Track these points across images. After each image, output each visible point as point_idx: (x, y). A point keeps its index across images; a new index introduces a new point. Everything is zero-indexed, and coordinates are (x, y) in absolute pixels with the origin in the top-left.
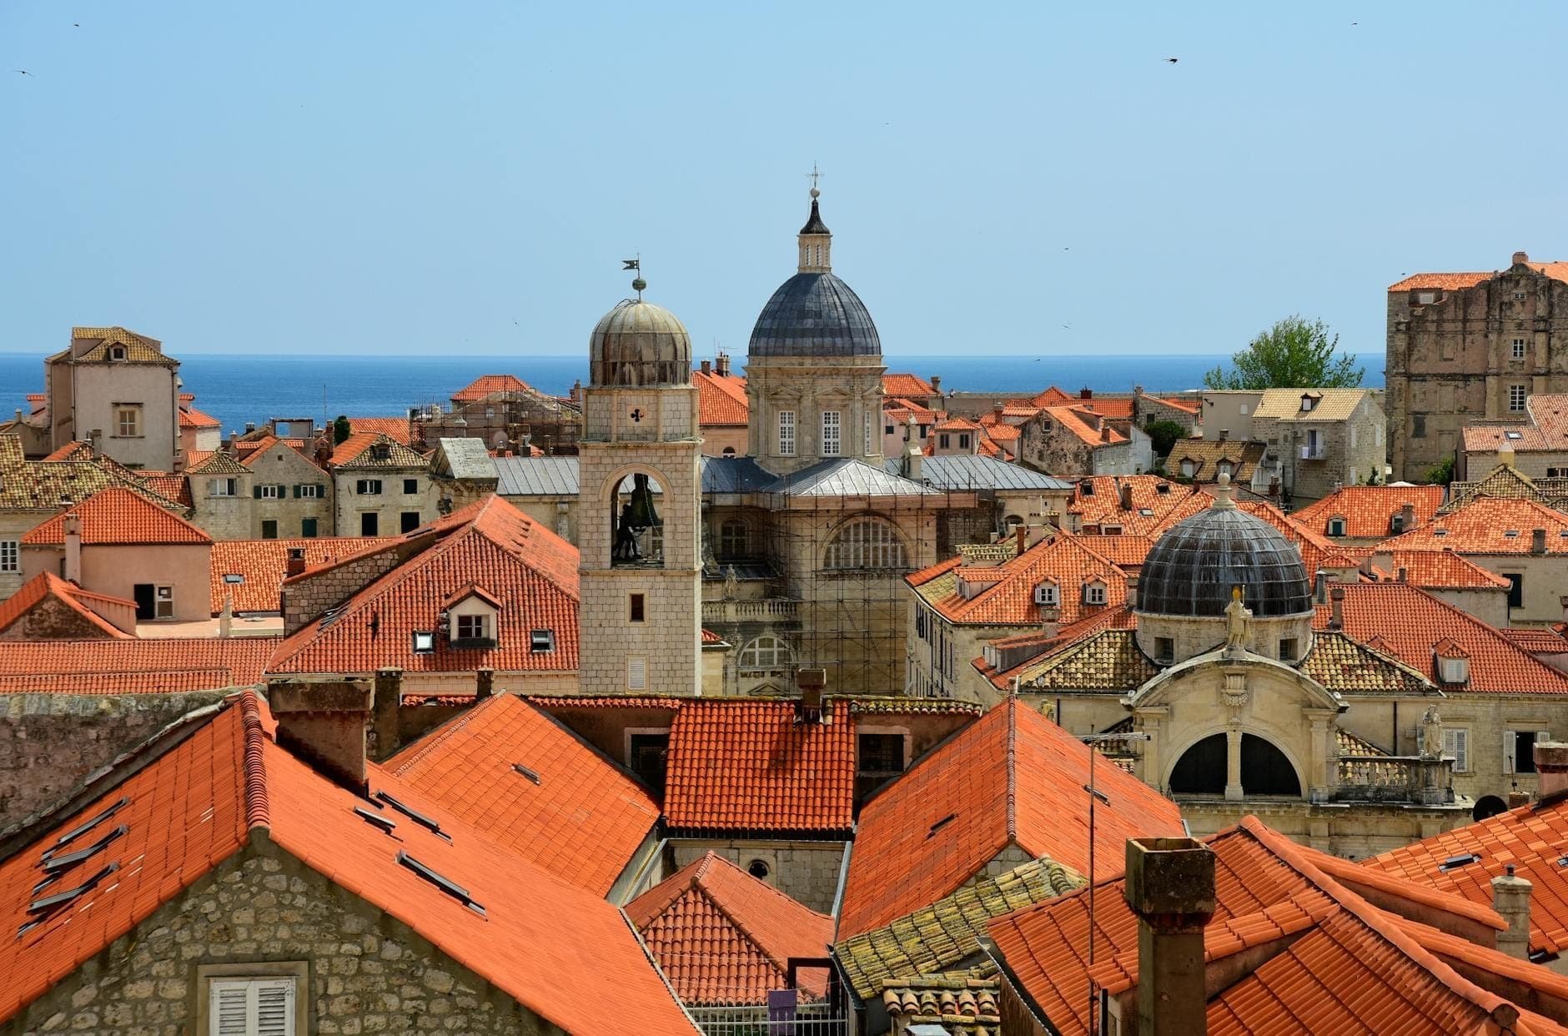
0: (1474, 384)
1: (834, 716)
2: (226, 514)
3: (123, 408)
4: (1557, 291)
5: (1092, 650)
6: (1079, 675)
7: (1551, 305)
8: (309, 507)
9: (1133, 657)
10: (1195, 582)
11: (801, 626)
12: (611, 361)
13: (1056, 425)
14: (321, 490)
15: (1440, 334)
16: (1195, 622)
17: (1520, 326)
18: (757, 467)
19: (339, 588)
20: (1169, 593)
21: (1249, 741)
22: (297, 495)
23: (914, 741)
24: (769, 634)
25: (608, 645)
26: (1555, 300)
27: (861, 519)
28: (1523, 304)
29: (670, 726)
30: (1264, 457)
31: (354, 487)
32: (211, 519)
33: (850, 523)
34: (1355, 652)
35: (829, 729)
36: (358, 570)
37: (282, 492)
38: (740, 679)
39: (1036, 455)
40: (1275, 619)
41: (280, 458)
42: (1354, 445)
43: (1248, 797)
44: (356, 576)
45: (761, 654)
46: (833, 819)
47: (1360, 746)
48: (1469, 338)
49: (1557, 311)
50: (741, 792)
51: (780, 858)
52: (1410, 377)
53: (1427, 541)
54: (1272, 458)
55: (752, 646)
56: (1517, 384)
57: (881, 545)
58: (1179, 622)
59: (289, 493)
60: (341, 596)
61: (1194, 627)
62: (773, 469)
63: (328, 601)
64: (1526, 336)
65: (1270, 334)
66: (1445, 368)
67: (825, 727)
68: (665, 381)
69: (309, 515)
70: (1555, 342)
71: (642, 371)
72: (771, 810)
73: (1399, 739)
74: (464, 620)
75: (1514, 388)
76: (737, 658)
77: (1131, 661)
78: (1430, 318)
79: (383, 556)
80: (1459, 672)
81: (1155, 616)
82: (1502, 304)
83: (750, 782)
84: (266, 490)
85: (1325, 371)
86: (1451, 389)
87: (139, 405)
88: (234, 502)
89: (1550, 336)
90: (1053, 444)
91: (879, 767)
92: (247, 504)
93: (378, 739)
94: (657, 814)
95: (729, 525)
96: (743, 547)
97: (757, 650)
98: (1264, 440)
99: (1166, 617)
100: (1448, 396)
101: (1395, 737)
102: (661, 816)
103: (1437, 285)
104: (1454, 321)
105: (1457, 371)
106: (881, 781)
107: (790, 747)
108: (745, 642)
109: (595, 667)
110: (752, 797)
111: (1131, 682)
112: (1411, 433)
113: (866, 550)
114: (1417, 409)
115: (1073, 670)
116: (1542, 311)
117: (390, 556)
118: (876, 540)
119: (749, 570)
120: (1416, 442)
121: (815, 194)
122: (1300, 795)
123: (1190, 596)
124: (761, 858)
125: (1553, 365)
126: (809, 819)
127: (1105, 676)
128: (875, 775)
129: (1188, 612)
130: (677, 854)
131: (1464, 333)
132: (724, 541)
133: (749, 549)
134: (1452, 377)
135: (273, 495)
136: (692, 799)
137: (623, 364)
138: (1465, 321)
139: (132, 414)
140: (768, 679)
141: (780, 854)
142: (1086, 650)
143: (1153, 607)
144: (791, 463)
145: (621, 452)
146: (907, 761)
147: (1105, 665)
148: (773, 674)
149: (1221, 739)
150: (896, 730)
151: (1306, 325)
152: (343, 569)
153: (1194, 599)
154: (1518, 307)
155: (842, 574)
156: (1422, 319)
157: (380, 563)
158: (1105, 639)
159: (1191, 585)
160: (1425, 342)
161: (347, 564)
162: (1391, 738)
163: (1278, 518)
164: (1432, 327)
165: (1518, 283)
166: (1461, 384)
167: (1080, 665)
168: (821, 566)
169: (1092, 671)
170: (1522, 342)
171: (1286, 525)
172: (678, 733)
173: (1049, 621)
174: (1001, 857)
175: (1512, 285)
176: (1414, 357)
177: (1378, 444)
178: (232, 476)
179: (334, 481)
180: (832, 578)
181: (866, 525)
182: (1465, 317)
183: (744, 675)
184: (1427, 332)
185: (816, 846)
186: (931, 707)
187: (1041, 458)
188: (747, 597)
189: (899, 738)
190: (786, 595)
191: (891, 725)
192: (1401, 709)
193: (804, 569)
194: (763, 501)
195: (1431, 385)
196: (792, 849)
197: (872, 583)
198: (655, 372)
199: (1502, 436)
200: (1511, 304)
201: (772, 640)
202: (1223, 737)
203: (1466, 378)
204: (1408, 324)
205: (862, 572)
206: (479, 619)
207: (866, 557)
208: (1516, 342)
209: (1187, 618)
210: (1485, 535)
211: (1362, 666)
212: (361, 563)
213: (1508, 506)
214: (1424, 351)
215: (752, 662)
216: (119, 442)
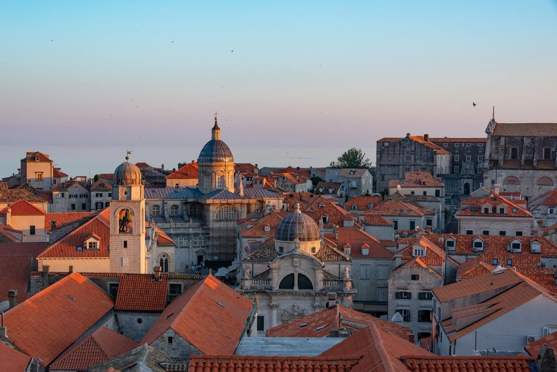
0: (396, 167)
1: (163, 279)
2: (61, 202)
3: (38, 173)
4: (417, 144)
5: (263, 250)
6: (259, 257)
7: (415, 147)
8: (84, 200)
9: (273, 252)
10: (289, 232)
11: (209, 234)
12: (119, 178)
13: (286, 178)
14: (87, 195)
15: (388, 154)
16: (288, 243)
17: (408, 152)
18: (200, 191)
19: (64, 232)
20: (282, 235)
21: (300, 275)
22: (81, 197)
23: (184, 285)
24: (201, 236)
25: (118, 254)
26: (416, 146)
27: (226, 206)
28: (408, 147)
29: (119, 281)
30: (341, 187)
31: (95, 195)
32: (57, 204)
33: (223, 207)
34: (331, 250)
35: (161, 283)
36: (69, 227)
37: (76, 196)
38: (193, 248)
39: (280, 186)
40: (309, 242)
41: (76, 187)
42: (364, 184)
43: (300, 290)
44: (68, 229)
45: (199, 242)
46: (159, 308)
47: (330, 276)
48: (395, 155)
49: (417, 149)
50: (136, 300)
51: (145, 318)
52: (381, 165)
53: (374, 212)
54: (343, 187)
55: (196, 239)
56: (407, 167)
57: (231, 212)
58: (285, 243)
59: (79, 197)
60: (64, 234)
61: (288, 244)
62: (204, 192)
63: (61, 236)
64: (409, 155)
65: (347, 153)
66: (389, 163)
67: (160, 282)
68: (133, 184)
69: (84, 202)
70: (416, 157)
71: (127, 181)
72: (143, 305)
73: (340, 274)
74: (90, 243)
75: (406, 168)
76: (192, 243)
77: (273, 253)
78: (385, 150)
79: (76, 224)
80: (366, 252)
81: (279, 241)
82: (403, 147)
83: (139, 297)
84: (72, 196)
85: (361, 162)
86: (391, 168)
87: (42, 172)
88: (63, 199)
89: (415, 155)
90: (285, 183)
91: (175, 293)
92: (67, 199)
93: (43, 284)
94: (113, 306)
95: (192, 207)
96: (196, 212)
97: (198, 241)
98: (341, 182)
99: (281, 241)
100: (390, 170)
101: (340, 273)
102: (114, 306)
103: (389, 141)
104: (392, 151)
105: (392, 164)
106: (175, 296)
107: (150, 288)
108: (194, 238)
109: (114, 260)
110: (139, 301)
111: (272, 259)
112: (381, 180)
113: (227, 214)
114: (382, 173)
115: (257, 255)
116: (413, 149)
117: (77, 224)
118: (230, 211)
119: (197, 219)
120: (382, 182)
121: (216, 119)
122: (313, 289)
123: (287, 236)
124: (141, 318)
125: (416, 163)
126: (153, 308)
127: (265, 257)
128: (173, 295)
129: (287, 240)
130: (118, 317)
131: (394, 154)
132: (191, 211)
133: (197, 213)
134: (391, 165)
135: (74, 197)
136: (123, 302)
137: (122, 180)
138: (394, 151)
139: (41, 175)
140: (201, 248)
141: (145, 317)
142: (261, 250)
143: (279, 239)
144: (209, 190)
145: (121, 203)
146: (182, 291)
147: (266, 254)
148: (202, 247)
149: (293, 275)
150: (179, 283)
151: (357, 150)
152: (65, 227)
153: (288, 237)
154: (407, 147)
155: (220, 221)
156: (383, 150)
157: (74, 226)
158: (267, 247)
159: (288, 233)
160: (384, 156)
161: (66, 226)
162: (338, 274)
163: (334, 207)
164: (386, 152)
165: (407, 142)
166: (393, 167)
167: (259, 254)
168: (215, 218)
169: (262, 256)
170: (408, 157)
171: (336, 208)
172: (121, 283)
173: (263, 238)
174: (167, 332)
175: (406, 142)
176: (381, 160)
177: (370, 183)
178: (63, 192)
179: (90, 193)
180: (218, 221)
181: (227, 207)
182: (394, 150)
183: (194, 247)
184: (384, 153)
185: (155, 315)
186: (189, 277)
187: (282, 186)
188: (196, 227)
189: (180, 285)
190: (206, 226)
191: (178, 282)
192: (341, 266)
193: (210, 219)
194: (200, 201)
195: (386, 167)
196: (148, 316)
197: (228, 223)
198: (130, 182)
199: (399, 183)
200: (405, 147)
201: (202, 238)
202: (293, 274)
203: (395, 166)
204: (380, 151)
205: (226, 220)
206: (94, 243)
207: (227, 216)
208: (407, 156)
209: (287, 242)
210: (389, 211)
211: (332, 255)
212: (70, 226)
213: (395, 203)
214: (384, 158)
215: (196, 243)
216: (38, 182)
